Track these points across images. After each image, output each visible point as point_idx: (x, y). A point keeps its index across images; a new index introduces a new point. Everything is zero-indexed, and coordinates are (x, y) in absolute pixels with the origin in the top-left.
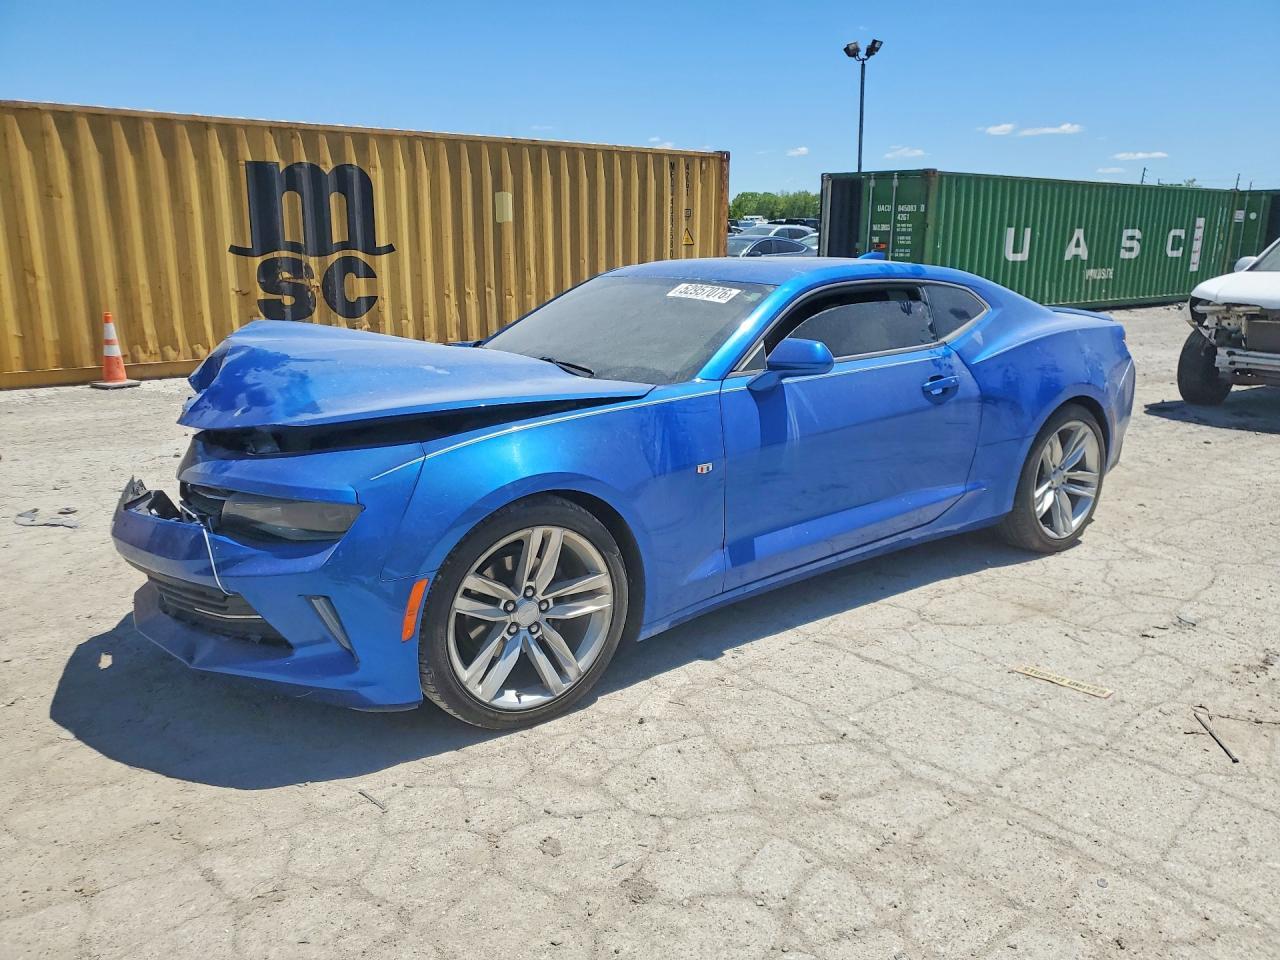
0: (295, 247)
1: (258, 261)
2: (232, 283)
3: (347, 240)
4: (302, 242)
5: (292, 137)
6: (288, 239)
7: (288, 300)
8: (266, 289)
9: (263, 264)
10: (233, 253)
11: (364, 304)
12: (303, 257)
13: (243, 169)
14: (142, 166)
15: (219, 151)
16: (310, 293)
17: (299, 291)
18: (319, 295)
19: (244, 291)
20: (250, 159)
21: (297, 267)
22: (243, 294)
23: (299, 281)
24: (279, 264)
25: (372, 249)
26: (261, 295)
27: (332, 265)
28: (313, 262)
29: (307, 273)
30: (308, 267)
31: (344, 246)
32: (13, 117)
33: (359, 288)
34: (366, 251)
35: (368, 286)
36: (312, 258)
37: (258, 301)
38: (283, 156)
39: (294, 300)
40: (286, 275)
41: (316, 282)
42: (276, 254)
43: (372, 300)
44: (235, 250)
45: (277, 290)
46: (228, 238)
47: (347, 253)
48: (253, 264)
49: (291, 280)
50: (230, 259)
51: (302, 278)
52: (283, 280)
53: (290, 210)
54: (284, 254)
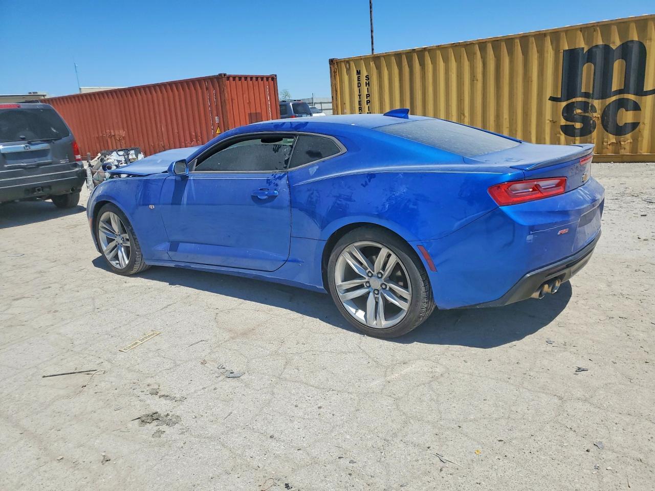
0: (586, 95)
1: (564, 104)
2: (548, 116)
3: (623, 88)
4: (591, 92)
5: (595, 31)
6: (583, 90)
7: (578, 125)
8: (566, 119)
9: (567, 106)
10: (551, 100)
11: (630, 128)
12: (590, 101)
13: (561, 55)
14: (512, 62)
15: (550, 47)
16: (592, 121)
17: (585, 120)
18: (598, 122)
19: (554, 121)
20: (567, 48)
21: (585, 106)
22: (553, 122)
23: (587, 114)
24: (575, 105)
25: (640, 92)
26: (563, 122)
27: (610, 104)
28: (597, 103)
29: (591, 109)
30: (593, 106)
31: (620, 92)
32: (464, 49)
33: (628, 117)
34: (636, 94)
35: (635, 116)
36: (597, 101)
37: (561, 126)
38: (587, 43)
39: (582, 124)
40: (579, 111)
41: (597, 115)
42: (574, 100)
43: (635, 125)
44: (552, 99)
45: (573, 120)
46: (549, 93)
47: (622, 96)
48: (561, 105)
49: (582, 114)
50: (549, 104)
51: (588, 112)
52: (577, 114)
53: (587, 75)
54: (580, 99)
